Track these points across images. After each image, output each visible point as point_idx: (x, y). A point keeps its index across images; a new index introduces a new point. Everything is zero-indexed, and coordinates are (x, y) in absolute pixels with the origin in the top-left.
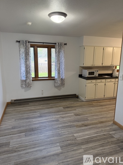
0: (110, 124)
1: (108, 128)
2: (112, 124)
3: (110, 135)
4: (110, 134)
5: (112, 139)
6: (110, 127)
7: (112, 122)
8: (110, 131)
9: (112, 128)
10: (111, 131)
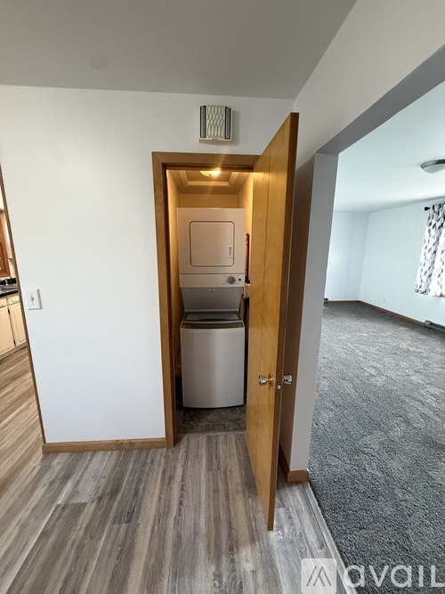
0: (38, 468)
1: (40, 491)
2: (43, 459)
3: (65, 513)
4: (64, 509)
5: (82, 517)
6: (46, 479)
7: (39, 454)
8: (54, 498)
9: (53, 477)
10: (59, 492)
